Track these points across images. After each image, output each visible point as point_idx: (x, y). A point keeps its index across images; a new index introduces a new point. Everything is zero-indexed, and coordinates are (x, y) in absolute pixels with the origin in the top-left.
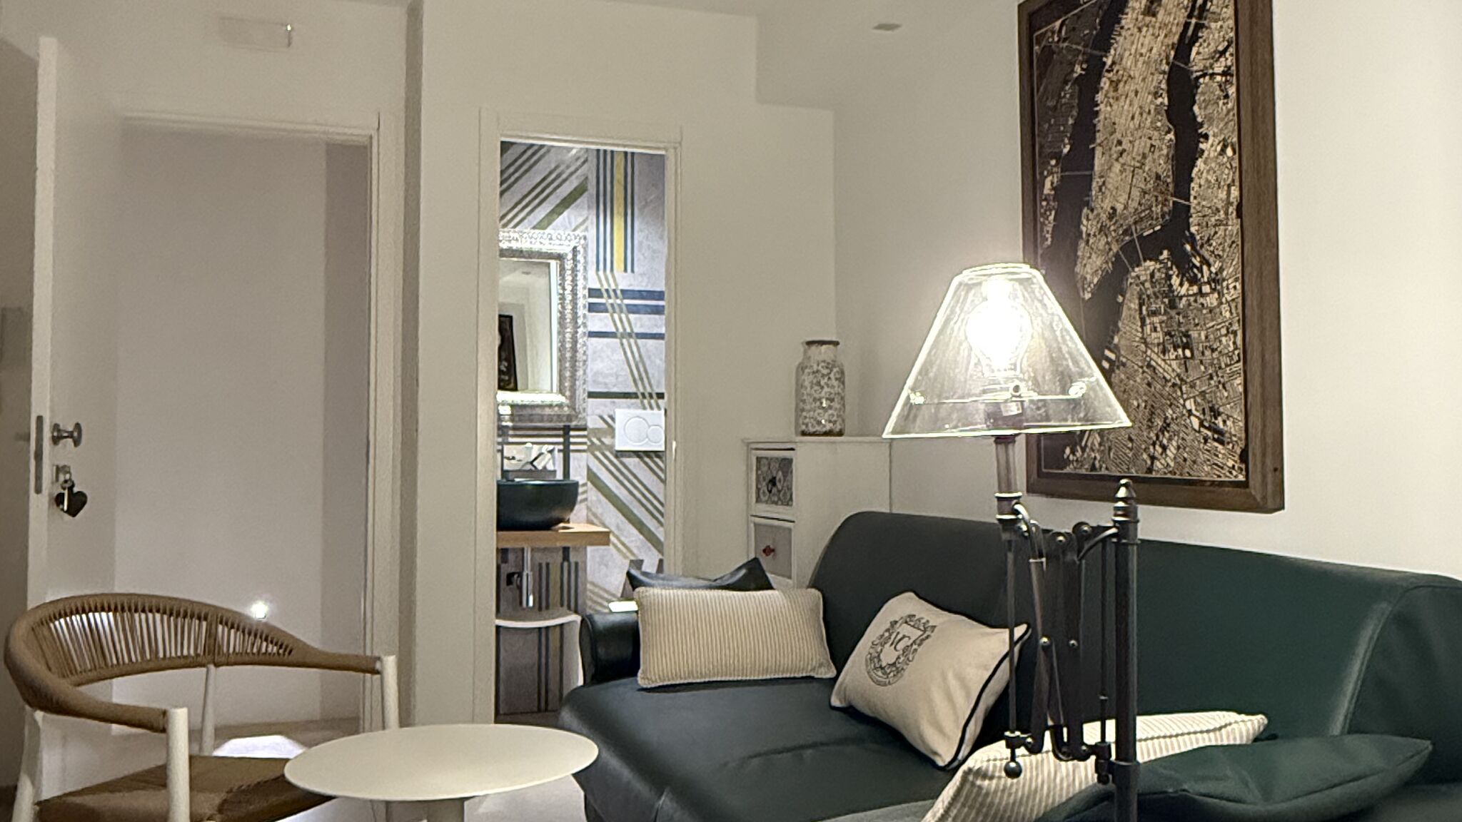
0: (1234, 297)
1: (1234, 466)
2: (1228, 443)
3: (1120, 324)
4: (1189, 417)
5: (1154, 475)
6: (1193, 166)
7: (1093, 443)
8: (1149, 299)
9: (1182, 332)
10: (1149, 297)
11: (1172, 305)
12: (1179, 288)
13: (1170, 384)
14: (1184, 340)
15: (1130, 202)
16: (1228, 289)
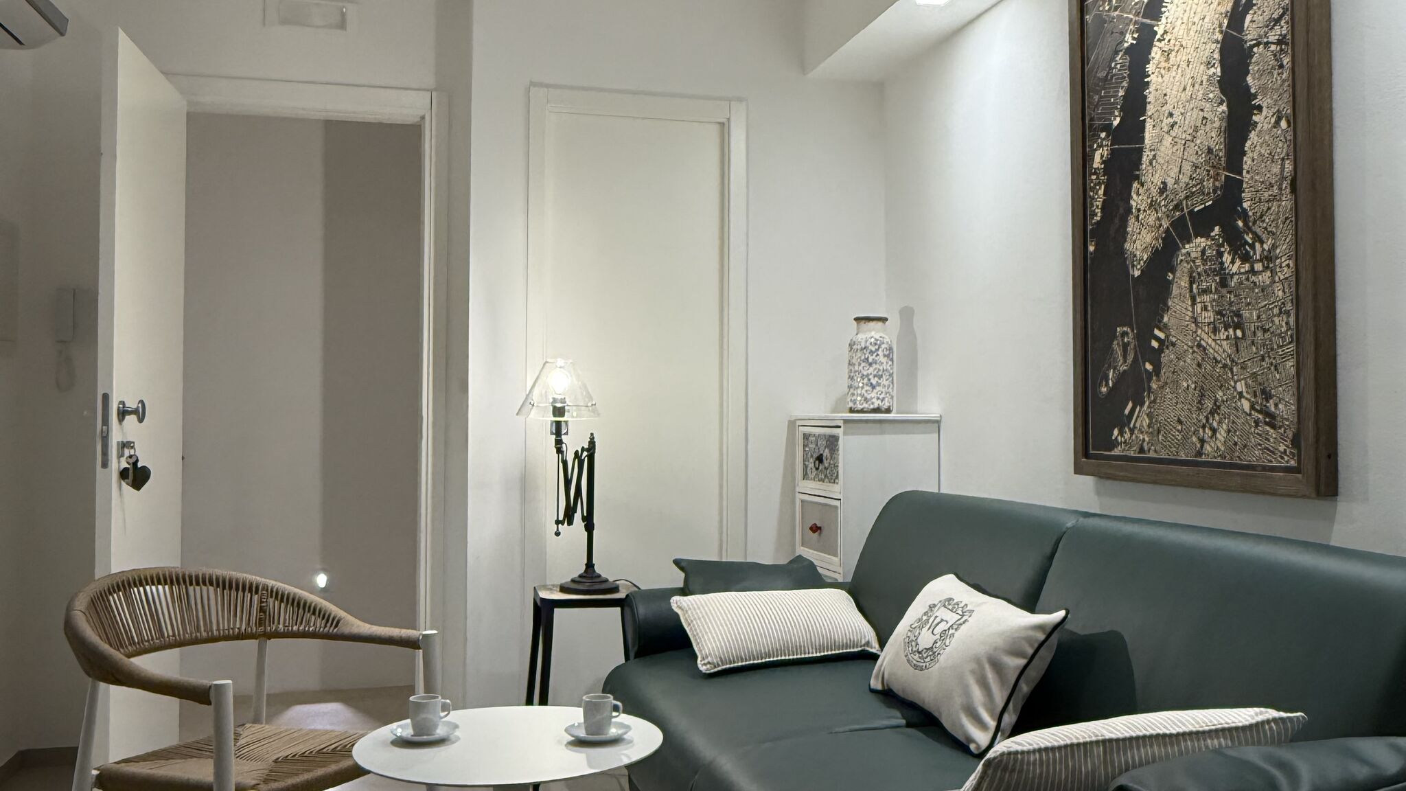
0: (1286, 276)
1: (1285, 450)
2: (1280, 428)
3: (1170, 303)
4: (1240, 399)
5: (1204, 458)
6: (1246, 139)
7: (1141, 426)
8: (1199, 278)
9: (1233, 312)
10: (1199, 274)
11: (1224, 283)
12: (1231, 265)
13: (1220, 365)
14: (1236, 320)
15: (1181, 176)
16: (1281, 267)
